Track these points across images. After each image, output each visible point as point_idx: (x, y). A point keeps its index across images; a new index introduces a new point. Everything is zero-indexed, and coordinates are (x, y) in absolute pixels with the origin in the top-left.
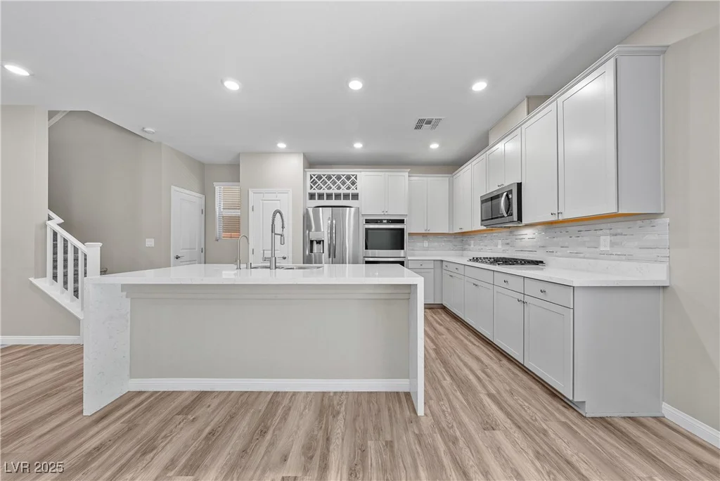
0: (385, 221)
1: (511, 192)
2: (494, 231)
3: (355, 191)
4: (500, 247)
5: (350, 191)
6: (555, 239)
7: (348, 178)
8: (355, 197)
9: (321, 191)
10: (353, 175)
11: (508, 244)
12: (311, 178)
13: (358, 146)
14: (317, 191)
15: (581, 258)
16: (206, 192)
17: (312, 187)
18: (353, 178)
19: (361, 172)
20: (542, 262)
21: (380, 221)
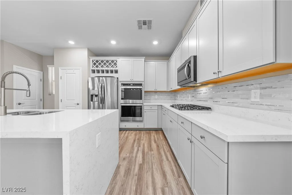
0: (132, 85)
1: (190, 62)
2: (187, 89)
3: (116, 69)
4: (190, 98)
5: (114, 69)
6: (218, 93)
7: (113, 61)
8: (116, 72)
9: (98, 69)
10: (115, 60)
11: (193, 96)
12: (93, 61)
13: (113, 42)
14: (96, 69)
15: (236, 106)
16: (43, 70)
17: (93, 67)
18: (115, 62)
19: (119, 58)
20: (210, 108)
21: (129, 85)
